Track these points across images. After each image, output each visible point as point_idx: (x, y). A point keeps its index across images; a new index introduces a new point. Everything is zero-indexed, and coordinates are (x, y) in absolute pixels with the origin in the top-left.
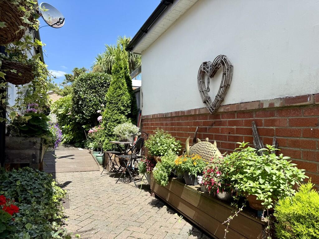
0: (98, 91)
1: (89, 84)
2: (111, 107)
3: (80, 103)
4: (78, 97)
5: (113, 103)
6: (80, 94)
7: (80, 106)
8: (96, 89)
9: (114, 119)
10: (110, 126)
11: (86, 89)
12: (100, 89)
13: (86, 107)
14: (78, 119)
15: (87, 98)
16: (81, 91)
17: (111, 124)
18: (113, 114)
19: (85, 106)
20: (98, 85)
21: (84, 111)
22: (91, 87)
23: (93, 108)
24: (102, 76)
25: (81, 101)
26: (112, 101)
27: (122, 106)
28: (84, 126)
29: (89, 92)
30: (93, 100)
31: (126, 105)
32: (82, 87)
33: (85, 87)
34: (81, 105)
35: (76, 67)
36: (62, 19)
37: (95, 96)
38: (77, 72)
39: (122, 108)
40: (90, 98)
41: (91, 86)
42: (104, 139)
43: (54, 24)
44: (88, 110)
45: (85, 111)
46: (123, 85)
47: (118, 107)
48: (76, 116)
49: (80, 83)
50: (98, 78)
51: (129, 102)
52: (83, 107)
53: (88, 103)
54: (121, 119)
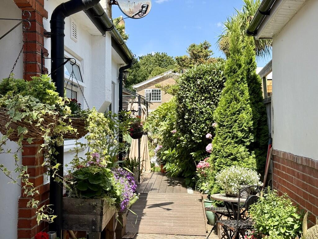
0: (214, 96)
1: (199, 85)
2: (222, 132)
3: (186, 117)
4: (182, 108)
5: (224, 126)
6: (185, 101)
7: (186, 121)
8: (209, 93)
9: (227, 152)
10: (220, 164)
11: (195, 94)
12: (217, 92)
13: (195, 124)
14: (185, 143)
15: (197, 109)
16: (187, 97)
17: (221, 162)
18: (225, 144)
19: (194, 122)
20: (214, 85)
21: (192, 130)
22: (203, 90)
23: (206, 125)
24: (220, 69)
25: (187, 114)
26: (224, 122)
27: (239, 131)
28: (193, 153)
29: (199, 98)
30: (206, 111)
31: (246, 129)
32: (189, 91)
33: (192, 90)
34: (188, 119)
35: (192, 43)
36: (145, 7)
37: (209, 104)
38: (195, 52)
39: (240, 134)
40: (201, 109)
41: (202, 88)
42: (212, 185)
43: (136, 15)
44: (198, 128)
45: (194, 130)
46: (242, 93)
47: (232, 132)
48: (182, 137)
49: (185, 84)
50: (214, 73)
51: (251, 123)
52: (191, 124)
53: (199, 117)
54: (237, 153)
